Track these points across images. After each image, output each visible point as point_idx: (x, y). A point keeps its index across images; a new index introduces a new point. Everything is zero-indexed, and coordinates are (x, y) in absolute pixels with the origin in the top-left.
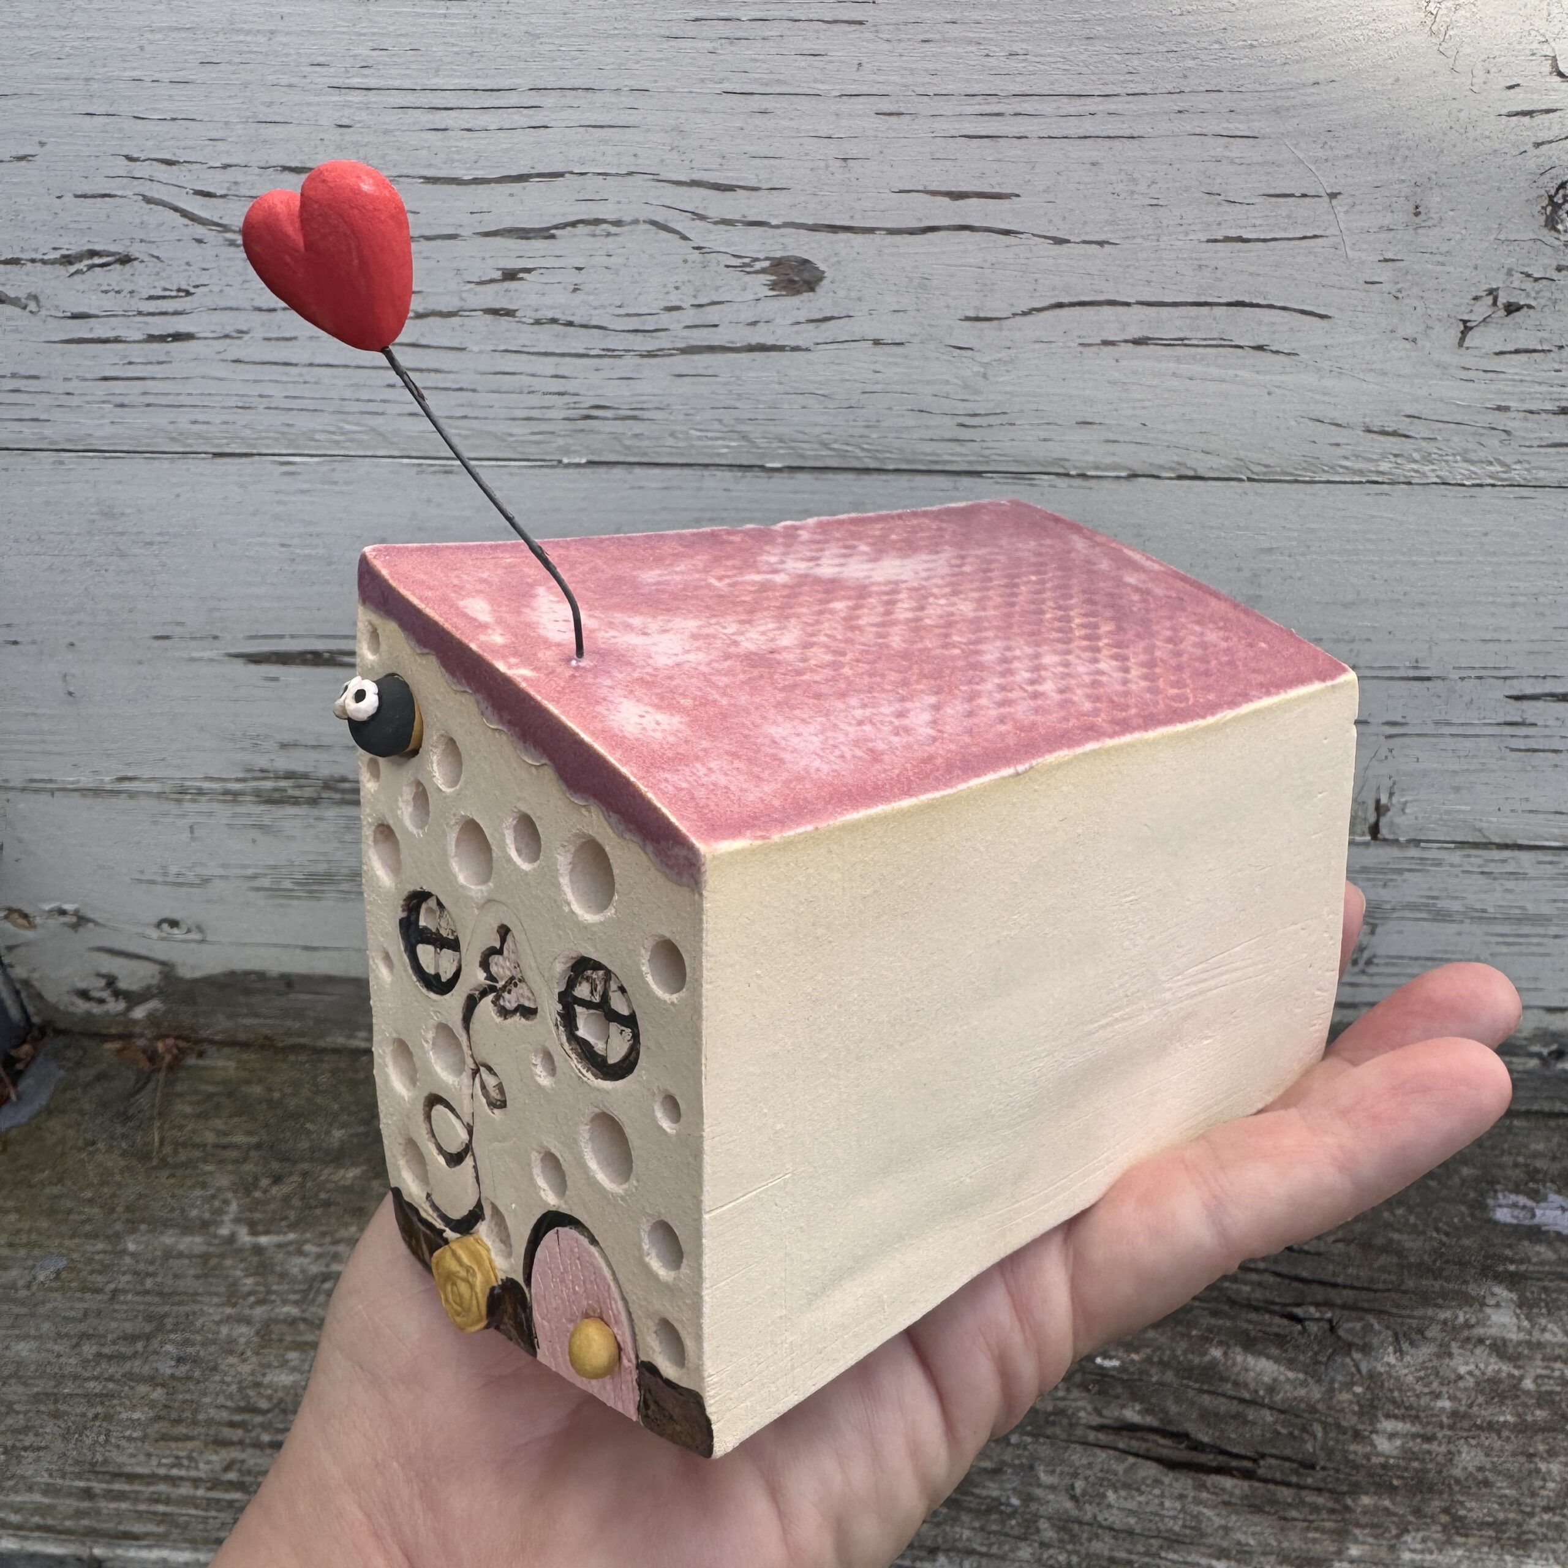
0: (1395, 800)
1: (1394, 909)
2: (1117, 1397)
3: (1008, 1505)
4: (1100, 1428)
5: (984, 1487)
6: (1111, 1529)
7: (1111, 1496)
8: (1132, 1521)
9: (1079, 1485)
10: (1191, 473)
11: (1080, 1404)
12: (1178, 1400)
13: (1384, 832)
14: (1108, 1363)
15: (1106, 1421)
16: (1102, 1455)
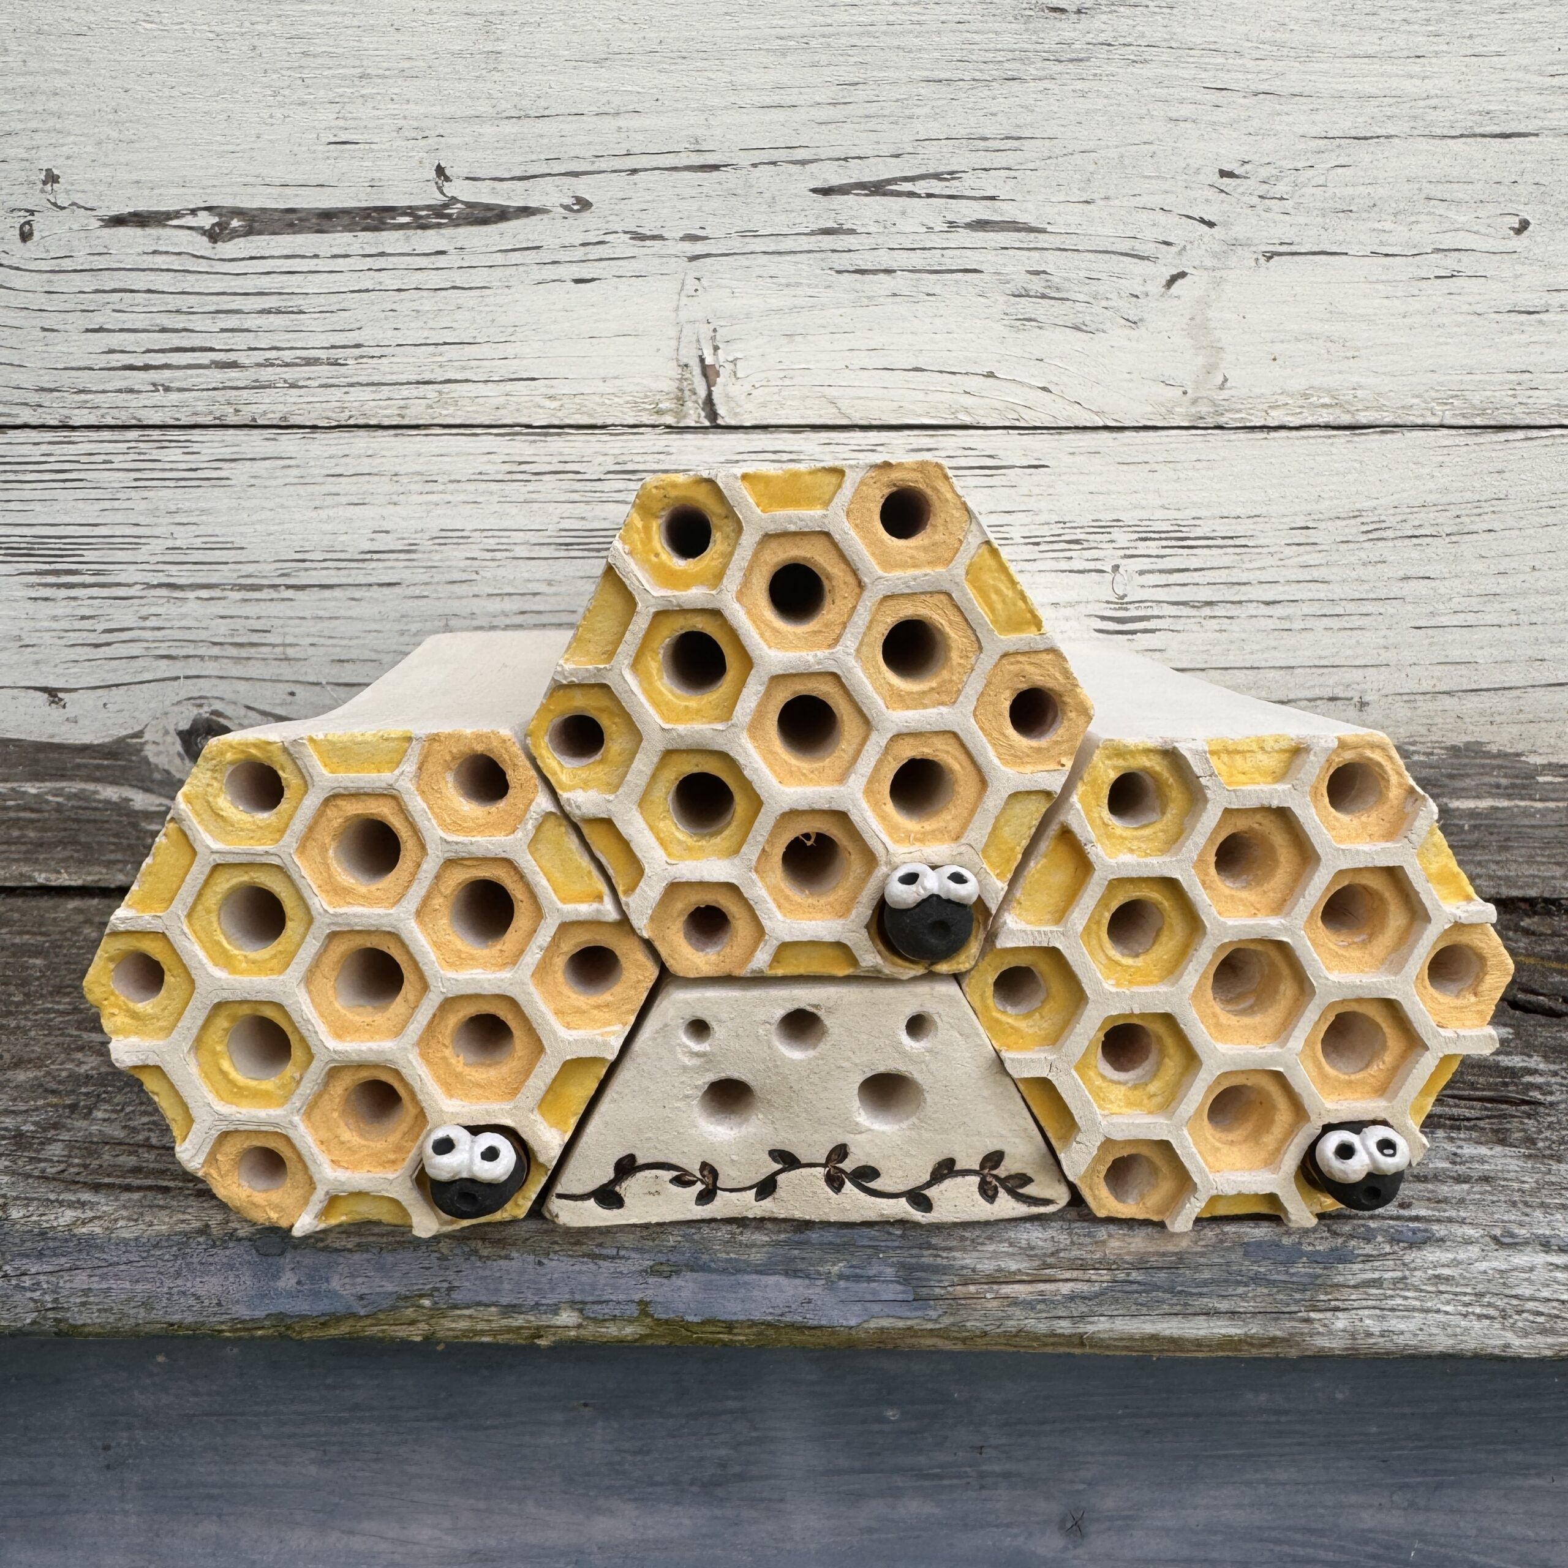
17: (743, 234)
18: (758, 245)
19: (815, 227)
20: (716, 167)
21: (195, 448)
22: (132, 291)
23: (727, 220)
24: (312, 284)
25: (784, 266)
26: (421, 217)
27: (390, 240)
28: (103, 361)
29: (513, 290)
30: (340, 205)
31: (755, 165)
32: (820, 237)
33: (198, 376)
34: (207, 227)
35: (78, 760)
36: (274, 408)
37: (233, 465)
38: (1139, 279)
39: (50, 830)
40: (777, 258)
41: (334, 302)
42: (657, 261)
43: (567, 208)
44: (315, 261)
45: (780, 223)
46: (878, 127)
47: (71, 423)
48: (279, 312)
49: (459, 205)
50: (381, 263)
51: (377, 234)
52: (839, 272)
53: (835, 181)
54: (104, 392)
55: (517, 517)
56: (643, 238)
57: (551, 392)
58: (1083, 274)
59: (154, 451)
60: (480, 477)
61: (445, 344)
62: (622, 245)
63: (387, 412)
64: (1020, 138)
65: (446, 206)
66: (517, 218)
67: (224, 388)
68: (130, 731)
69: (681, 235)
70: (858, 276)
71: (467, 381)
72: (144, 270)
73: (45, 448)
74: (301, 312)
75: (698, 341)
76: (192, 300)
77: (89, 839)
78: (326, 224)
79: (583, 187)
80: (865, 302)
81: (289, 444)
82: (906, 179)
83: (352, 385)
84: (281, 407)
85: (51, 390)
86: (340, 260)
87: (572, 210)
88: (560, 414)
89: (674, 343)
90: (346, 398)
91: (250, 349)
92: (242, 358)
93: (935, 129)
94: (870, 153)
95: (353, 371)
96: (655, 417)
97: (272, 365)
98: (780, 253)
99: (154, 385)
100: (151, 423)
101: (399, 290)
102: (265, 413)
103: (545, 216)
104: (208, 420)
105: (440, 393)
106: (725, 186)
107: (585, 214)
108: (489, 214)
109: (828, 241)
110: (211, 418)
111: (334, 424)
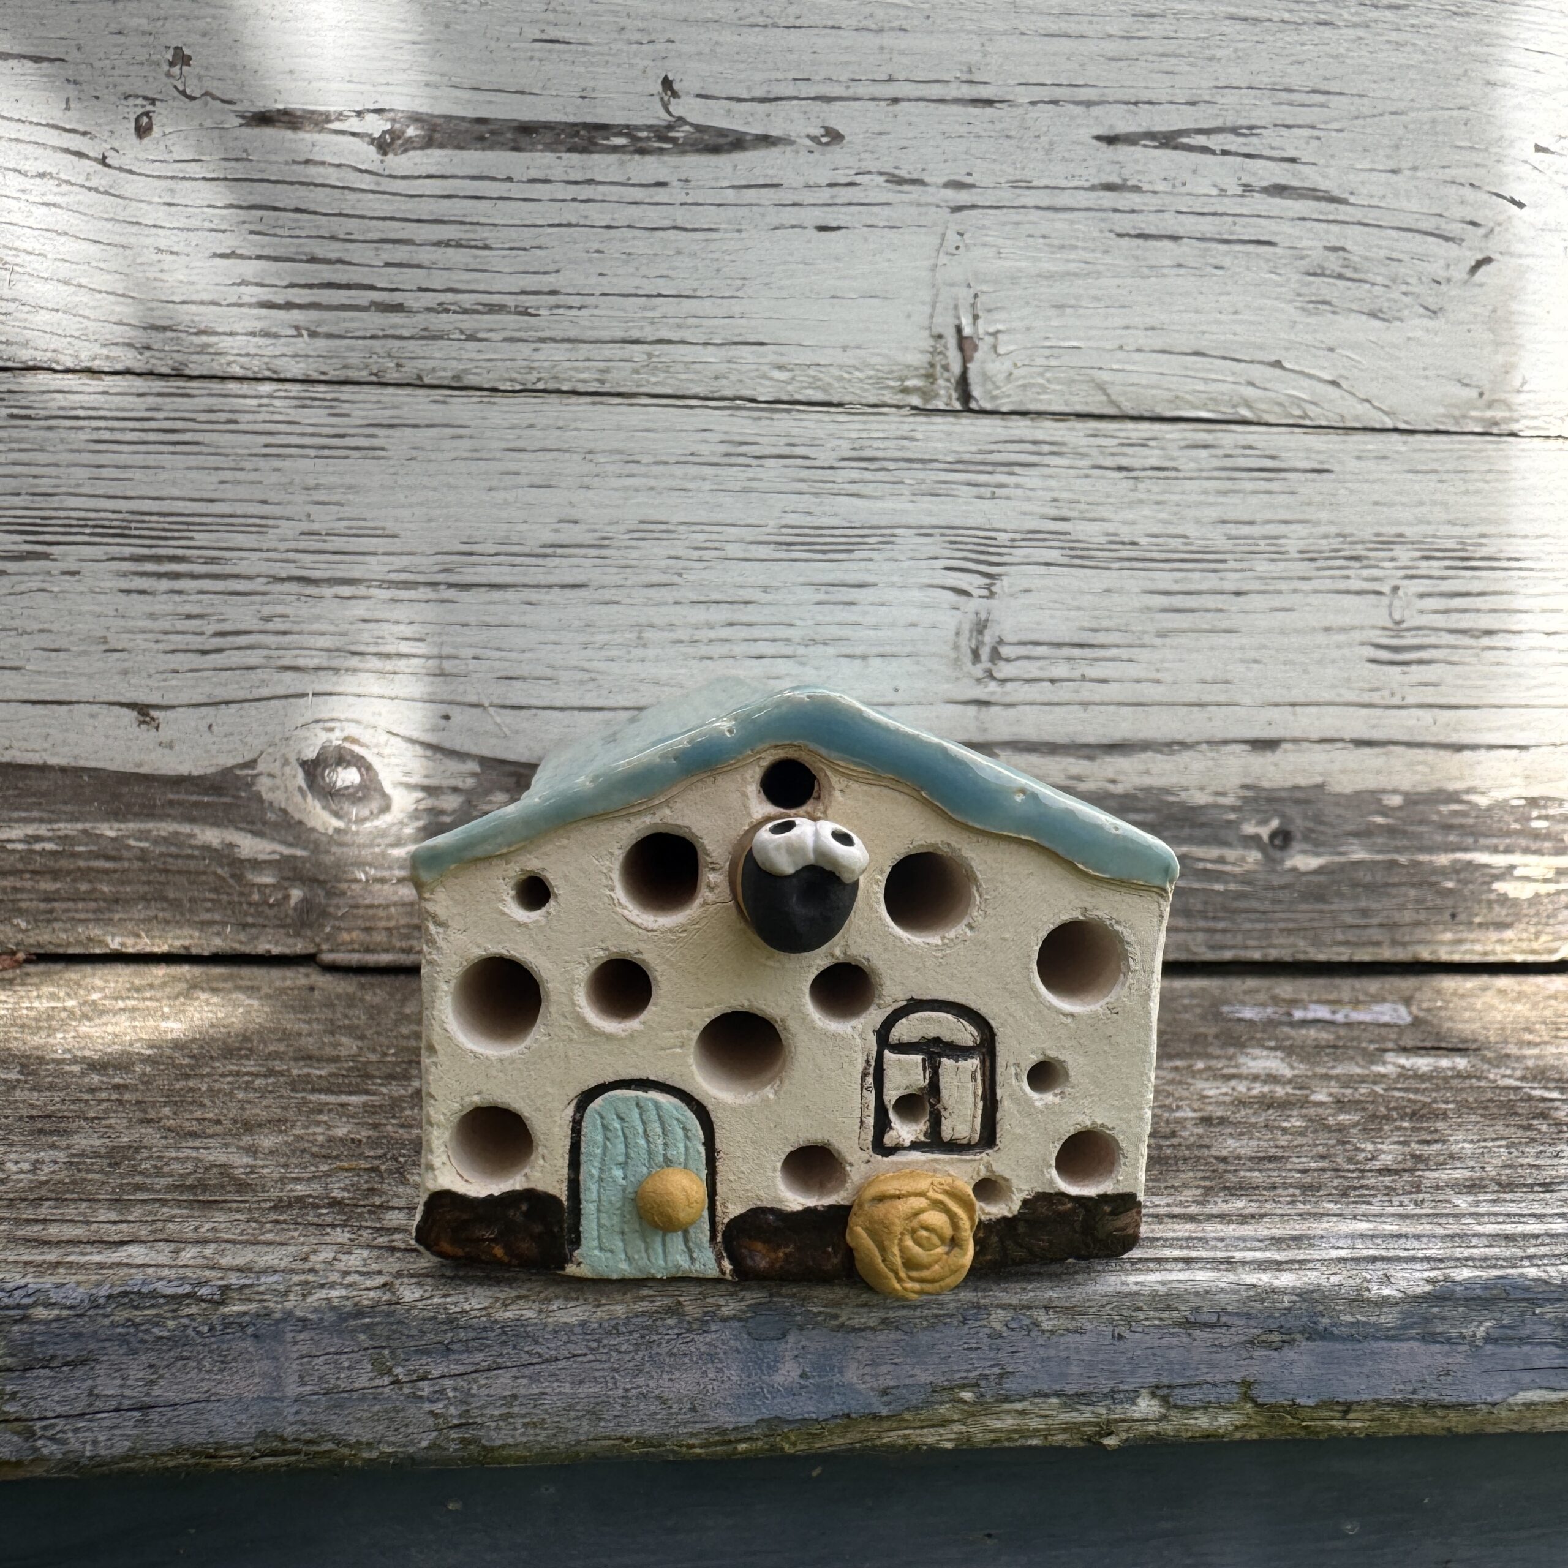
17: (1015, 185)
18: (1030, 198)
19: (1096, 181)
20: (989, 102)
21: (345, 408)
22: (275, 209)
23: (997, 167)
24: (502, 213)
25: (1060, 224)
26: (640, 139)
27: (601, 165)
28: (232, 297)
29: (744, 235)
30: (542, 119)
31: (1033, 103)
32: (1102, 194)
33: (352, 320)
34: (376, 135)
35: (171, 796)
36: (444, 364)
37: (391, 432)
38: (1442, 262)
39: (129, 882)
40: (1050, 214)
41: (527, 236)
42: (913, 210)
43: (814, 139)
44: (508, 185)
45: (1057, 174)
46: (1177, 69)
47: (187, 372)
48: (459, 245)
49: (687, 128)
50: (586, 192)
51: (585, 156)
52: (1120, 235)
53: (1123, 127)
54: (231, 334)
55: (733, 508)
56: (901, 181)
57: (783, 360)
58: (1383, 253)
59: (292, 411)
60: (692, 459)
61: (659, 295)
62: (875, 189)
63: (584, 376)
64: (1328, 93)
65: (670, 127)
66: (755, 148)
67: (386, 337)
68: (240, 761)
69: (945, 179)
70: (1140, 242)
71: (682, 342)
72: (292, 183)
73: (151, 401)
74: (486, 247)
75: (956, 307)
76: (352, 224)
77: (178, 895)
78: (523, 140)
79: (836, 116)
80: (1146, 271)
81: (462, 408)
82: (1200, 131)
83: (543, 340)
84: (454, 364)
85: (164, 329)
86: (539, 186)
87: (820, 143)
88: (789, 388)
89: (927, 309)
90: (537, 356)
91: (420, 289)
92: (409, 300)
93: (1236, 75)
94: (1164, 98)
95: (546, 323)
96: (900, 396)
97: (447, 311)
98: (1056, 209)
99: (297, 328)
100: (289, 376)
101: (609, 227)
102: (434, 370)
103: (789, 149)
104: (363, 375)
105: (650, 355)
106: (998, 126)
107: (836, 148)
108: (722, 141)
109: (1108, 199)
110: (364, 373)
111: (518, 387)
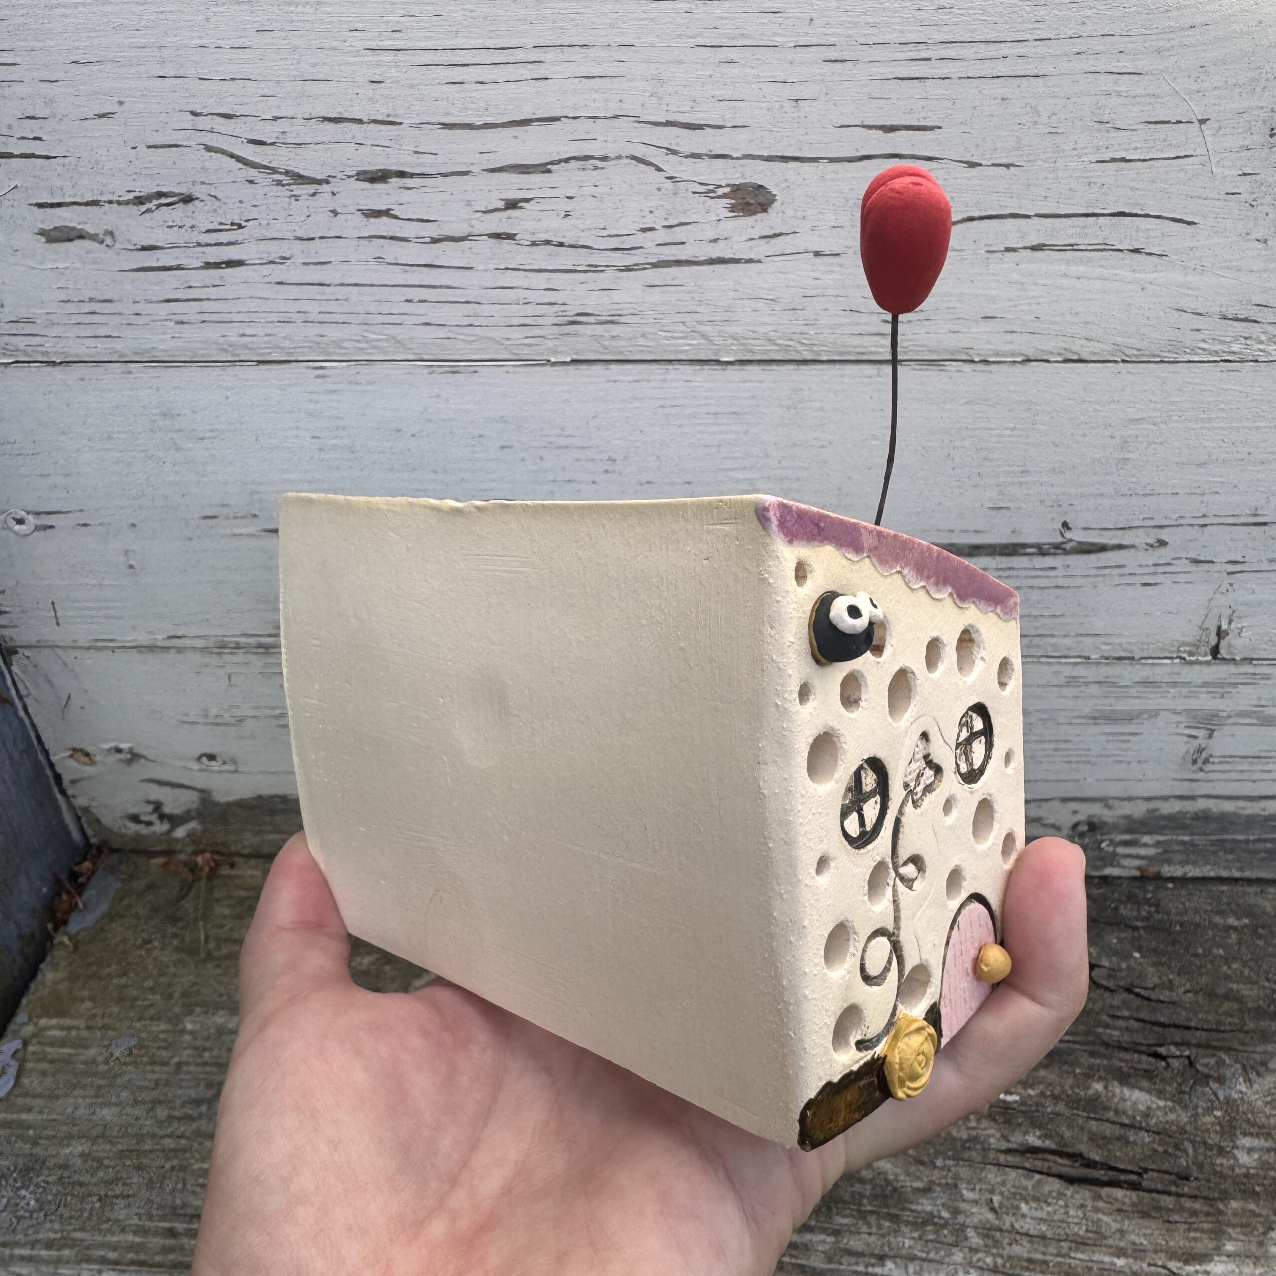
0: (1233, 626)
1: (1229, 717)
2: (1020, 1125)
3: (940, 1217)
4: (1008, 1151)
5: (918, 1204)
6: (1027, 1234)
7: (1024, 1207)
8: (1044, 1228)
9: (996, 1199)
10: (1075, 357)
11: (991, 1132)
12: (1070, 1126)
13: (1223, 653)
14: (1010, 1098)
15: (1011, 1146)
16: (1013, 1174)
20: (1265, 524)
23: (1262, 552)
26: (1044, 549)
29: (1097, 588)
42: (1204, 574)
43: (1149, 545)
49: (1073, 543)
56: (1198, 562)
57: (1108, 641)
62: (1183, 566)
65: (1063, 543)
66: (1111, 551)
87: (1153, 547)
89: (1202, 617)
103: (1132, 551)
106: (1268, 534)
107: (1163, 548)
108: (1092, 548)
